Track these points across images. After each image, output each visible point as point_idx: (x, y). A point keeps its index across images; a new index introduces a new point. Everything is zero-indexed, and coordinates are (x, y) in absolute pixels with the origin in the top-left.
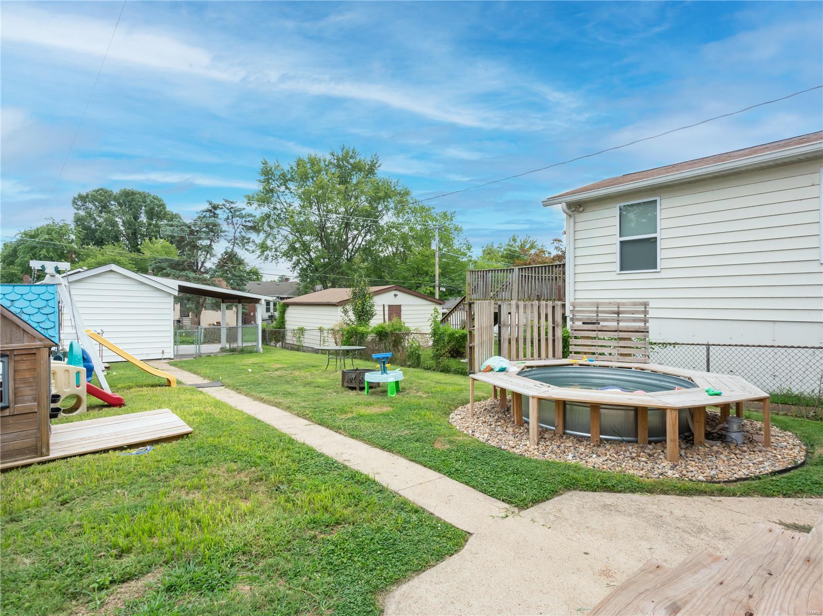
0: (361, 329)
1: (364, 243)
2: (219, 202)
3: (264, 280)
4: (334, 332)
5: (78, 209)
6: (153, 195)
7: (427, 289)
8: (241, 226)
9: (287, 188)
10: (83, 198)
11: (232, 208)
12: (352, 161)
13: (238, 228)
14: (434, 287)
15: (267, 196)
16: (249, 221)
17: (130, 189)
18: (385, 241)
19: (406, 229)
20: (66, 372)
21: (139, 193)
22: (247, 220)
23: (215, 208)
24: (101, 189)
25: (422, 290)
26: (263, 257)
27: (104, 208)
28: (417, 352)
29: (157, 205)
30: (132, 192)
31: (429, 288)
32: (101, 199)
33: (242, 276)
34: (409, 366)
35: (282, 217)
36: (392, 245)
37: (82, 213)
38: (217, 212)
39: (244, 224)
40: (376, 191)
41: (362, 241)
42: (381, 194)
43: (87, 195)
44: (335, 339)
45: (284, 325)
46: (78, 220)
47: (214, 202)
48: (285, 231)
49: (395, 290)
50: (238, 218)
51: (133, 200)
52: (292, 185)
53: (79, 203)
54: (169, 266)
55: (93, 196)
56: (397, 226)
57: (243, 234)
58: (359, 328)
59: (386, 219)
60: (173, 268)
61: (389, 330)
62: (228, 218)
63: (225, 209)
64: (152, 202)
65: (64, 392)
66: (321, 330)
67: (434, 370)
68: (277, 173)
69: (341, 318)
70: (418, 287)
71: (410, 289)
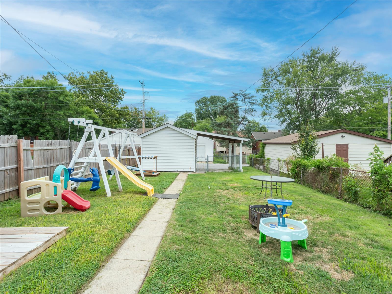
0: (304, 162)
1: (327, 106)
2: (238, 92)
3: (269, 131)
4: (287, 162)
5: (197, 106)
6: (222, 97)
7: (380, 133)
8: (249, 103)
9: (277, 80)
10: (198, 102)
11: (244, 94)
12: (317, 56)
13: (248, 104)
14: (387, 131)
15: (265, 87)
16: (253, 100)
17: (214, 95)
18: (344, 103)
19: (361, 93)
20: (47, 186)
21: (217, 97)
22: (252, 99)
23: (236, 95)
24: (204, 97)
25: (376, 133)
26: (264, 119)
27: (205, 104)
28: (353, 188)
29: (223, 101)
30: (214, 97)
31: (381, 132)
32: (204, 101)
33: (249, 129)
34: (345, 200)
35: (274, 97)
36: (350, 105)
37: (198, 108)
38: (238, 97)
39: (251, 102)
40: (335, 70)
41: (326, 104)
42: (339, 72)
43: (199, 100)
44: (288, 167)
45: (264, 156)
46: (197, 111)
47: (235, 93)
48: (276, 103)
49: (343, 132)
50: (247, 99)
51: (214, 100)
52: (280, 78)
53: (197, 104)
54: (215, 126)
55: (201, 100)
56: (354, 92)
57: (250, 107)
58: (302, 161)
59: (344, 89)
60: (218, 126)
61: (325, 165)
62: (242, 100)
63: (241, 95)
64: (221, 99)
65: (45, 199)
66: (279, 160)
67: (375, 211)
68: (271, 73)
69: (291, 153)
70: (371, 132)
71: (364, 133)
